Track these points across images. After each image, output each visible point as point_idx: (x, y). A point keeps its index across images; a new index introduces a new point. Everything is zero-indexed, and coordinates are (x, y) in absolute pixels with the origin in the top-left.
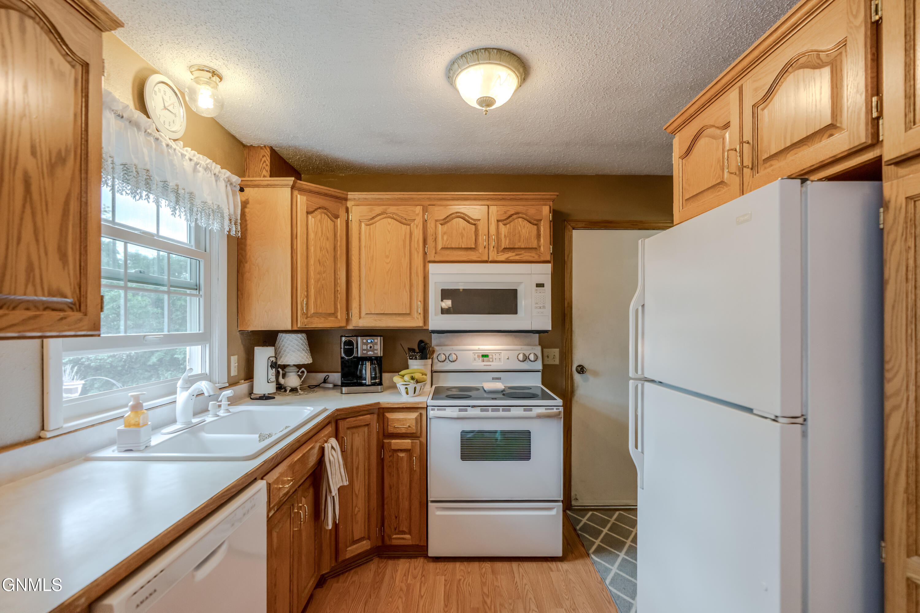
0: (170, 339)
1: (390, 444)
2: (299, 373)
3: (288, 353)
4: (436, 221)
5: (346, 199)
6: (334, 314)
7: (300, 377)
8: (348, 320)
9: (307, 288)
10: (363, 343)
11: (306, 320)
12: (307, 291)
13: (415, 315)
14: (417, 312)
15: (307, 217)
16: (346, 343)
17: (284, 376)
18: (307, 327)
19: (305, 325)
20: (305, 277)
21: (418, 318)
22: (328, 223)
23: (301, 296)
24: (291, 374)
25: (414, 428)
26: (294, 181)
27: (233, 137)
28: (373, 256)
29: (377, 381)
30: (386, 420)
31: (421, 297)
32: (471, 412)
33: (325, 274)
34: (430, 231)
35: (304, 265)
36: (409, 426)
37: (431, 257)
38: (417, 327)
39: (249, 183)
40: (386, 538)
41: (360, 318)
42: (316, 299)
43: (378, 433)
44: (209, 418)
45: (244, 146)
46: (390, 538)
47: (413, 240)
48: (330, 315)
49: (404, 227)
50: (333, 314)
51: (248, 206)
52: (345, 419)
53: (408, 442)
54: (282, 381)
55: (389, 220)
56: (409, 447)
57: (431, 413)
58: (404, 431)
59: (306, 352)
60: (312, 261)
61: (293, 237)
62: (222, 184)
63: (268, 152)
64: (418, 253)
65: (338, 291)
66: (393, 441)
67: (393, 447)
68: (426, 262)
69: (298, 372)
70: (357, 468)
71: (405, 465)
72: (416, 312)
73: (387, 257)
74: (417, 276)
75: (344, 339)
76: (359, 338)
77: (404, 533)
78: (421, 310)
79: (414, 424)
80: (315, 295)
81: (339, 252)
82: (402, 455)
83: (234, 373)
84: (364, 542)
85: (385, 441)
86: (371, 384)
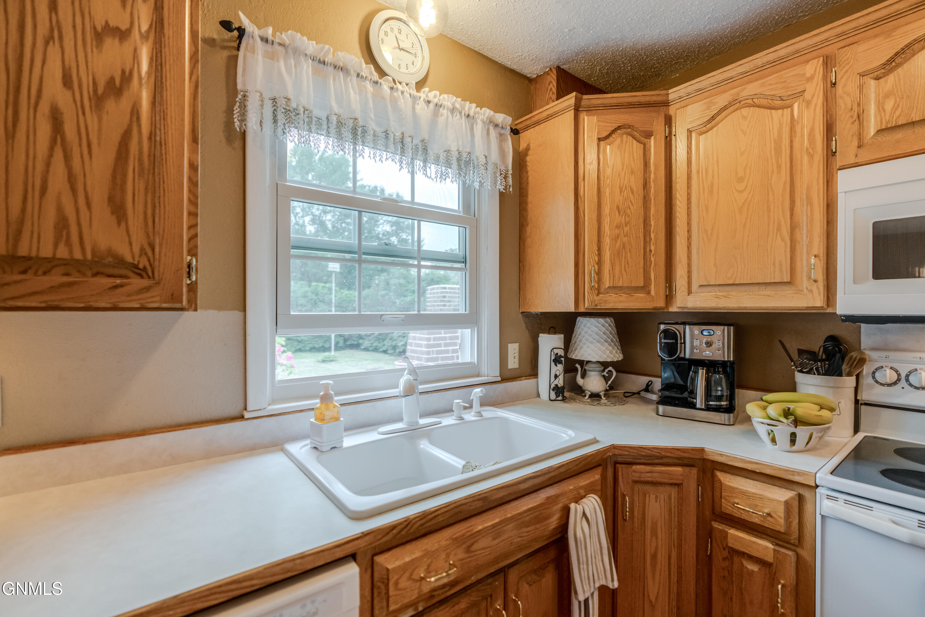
1: (725, 535)
2: (605, 373)
3: (584, 344)
4: (862, 75)
5: (666, 102)
6: (645, 288)
7: (606, 379)
8: (669, 298)
9: (599, 249)
10: (695, 337)
11: (596, 298)
12: (599, 255)
13: (805, 284)
14: (809, 278)
15: (598, 145)
16: (667, 334)
17: (583, 376)
18: (598, 307)
19: (596, 305)
20: (595, 233)
21: (811, 291)
22: (637, 148)
23: (589, 262)
24: (592, 373)
25: (782, 521)
26: (576, 97)
27: (513, 72)
28: (712, 184)
29: (723, 403)
30: (717, 485)
31: (818, 246)
33: (628, 226)
35: (595, 216)
36: (769, 515)
37: (845, 158)
38: (808, 308)
39: (529, 122)
41: (689, 292)
42: (613, 265)
43: (699, 505)
45: (531, 80)
47: (798, 134)
48: (637, 289)
49: (776, 114)
50: (643, 288)
51: (530, 152)
52: (629, 464)
53: (767, 547)
54: (580, 381)
56: (770, 558)
57: (826, 504)
58: (756, 520)
59: (610, 345)
60: (606, 210)
62: (479, 128)
63: (554, 76)
64: (811, 157)
65: (651, 251)
66: (732, 532)
67: (731, 543)
68: (831, 171)
69: (603, 371)
70: (654, 557)
72: (805, 279)
73: (740, 180)
74: (810, 202)
75: (662, 327)
76: (687, 327)
78: (819, 274)
79: (782, 515)
80: (611, 260)
81: (652, 190)
82: (751, 566)
83: (513, 363)
85: (716, 525)
86: (708, 408)
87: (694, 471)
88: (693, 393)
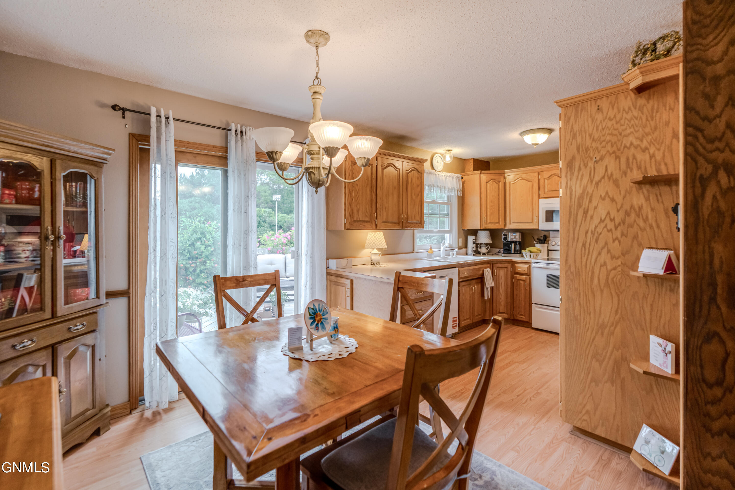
0: (440, 231)
1: (516, 277)
3: (481, 239)
4: (544, 179)
5: (504, 173)
6: (499, 223)
7: (487, 249)
8: (505, 225)
9: (487, 212)
10: (511, 235)
11: (485, 225)
12: (487, 214)
13: (535, 223)
15: (487, 184)
16: (504, 235)
17: (479, 248)
20: (486, 208)
22: (496, 185)
23: (484, 216)
24: (483, 247)
26: (480, 171)
27: (460, 159)
28: (516, 197)
29: (518, 252)
30: (515, 267)
32: (551, 266)
33: (494, 206)
34: (541, 183)
35: (486, 203)
36: (524, 271)
37: (541, 196)
38: (535, 228)
39: (465, 175)
40: (515, 316)
41: (510, 224)
42: (490, 217)
43: (511, 271)
44: (450, 257)
45: (464, 160)
46: (516, 316)
47: (533, 188)
48: (496, 223)
49: (529, 183)
51: (465, 183)
52: (496, 263)
53: (524, 277)
54: (479, 250)
55: (523, 180)
56: (524, 279)
57: (533, 265)
58: (522, 272)
59: (488, 239)
60: (488, 201)
61: (481, 193)
62: (454, 180)
63: (472, 161)
64: (536, 194)
65: (500, 213)
66: (518, 276)
67: (518, 278)
68: (539, 198)
69: (486, 246)
70: (501, 284)
71: (522, 288)
73: (522, 197)
74: (535, 205)
75: (503, 233)
76: (509, 233)
77: (522, 315)
78: (537, 220)
79: (526, 270)
80: (490, 215)
81: (501, 197)
82: (521, 282)
83: (460, 245)
84: (505, 314)
85: (514, 275)
86: (515, 253)
87: (510, 264)
88: (511, 250)
